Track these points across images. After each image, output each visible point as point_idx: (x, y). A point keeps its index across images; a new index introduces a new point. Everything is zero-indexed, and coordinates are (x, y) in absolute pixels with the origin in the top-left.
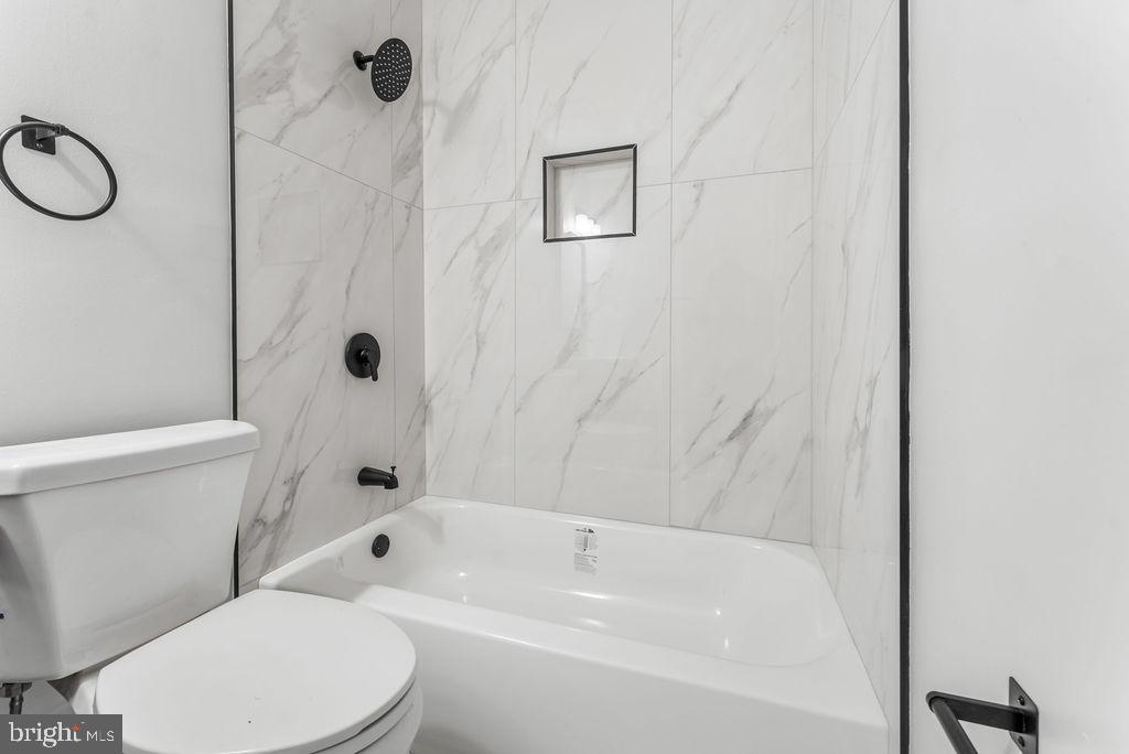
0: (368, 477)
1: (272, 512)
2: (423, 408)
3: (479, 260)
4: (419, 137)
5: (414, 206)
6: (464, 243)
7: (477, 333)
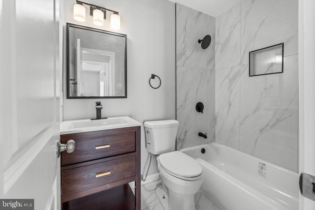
0: (201, 135)
1: (182, 138)
2: (215, 119)
3: (230, 82)
4: (214, 52)
5: (213, 70)
6: (226, 78)
7: (229, 102)
